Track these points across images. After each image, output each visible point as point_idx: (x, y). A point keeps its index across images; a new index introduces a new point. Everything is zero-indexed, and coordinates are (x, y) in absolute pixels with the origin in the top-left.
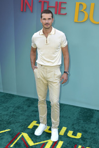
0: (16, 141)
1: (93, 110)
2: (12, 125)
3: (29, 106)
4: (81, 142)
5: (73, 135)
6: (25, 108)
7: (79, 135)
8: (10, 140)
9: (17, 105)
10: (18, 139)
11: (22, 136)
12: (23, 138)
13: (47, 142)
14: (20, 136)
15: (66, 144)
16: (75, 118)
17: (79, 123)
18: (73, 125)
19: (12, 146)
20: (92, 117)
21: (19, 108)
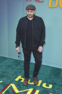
0: (6, 90)
1: (61, 69)
2: (4, 79)
3: (17, 66)
4: (52, 91)
5: (46, 86)
6: (14, 66)
7: (51, 86)
8: (2, 88)
9: (8, 64)
10: (8, 88)
11: (11, 86)
12: (11, 87)
13: (28, 91)
14: (10, 86)
15: (41, 92)
16: (48, 74)
17: (51, 78)
18: (46, 79)
19: (3, 93)
20: (60, 73)
21: (9, 66)
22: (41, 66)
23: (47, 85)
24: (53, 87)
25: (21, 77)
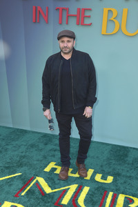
0: (28, 188)
1: (127, 147)
2: (24, 168)
3: (46, 144)
4: (113, 187)
5: (102, 178)
6: (41, 146)
7: (110, 179)
8: (21, 186)
9: (30, 143)
10: (32, 185)
11: (37, 181)
12: (37, 184)
13: (69, 189)
14: (35, 181)
15: (93, 190)
16: (105, 158)
17: (109, 164)
18: (102, 166)
19: (23, 194)
20: (126, 156)
21: (32, 146)
22: (91, 144)
23: (104, 178)
24: (114, 180)
25: (56, 165)
